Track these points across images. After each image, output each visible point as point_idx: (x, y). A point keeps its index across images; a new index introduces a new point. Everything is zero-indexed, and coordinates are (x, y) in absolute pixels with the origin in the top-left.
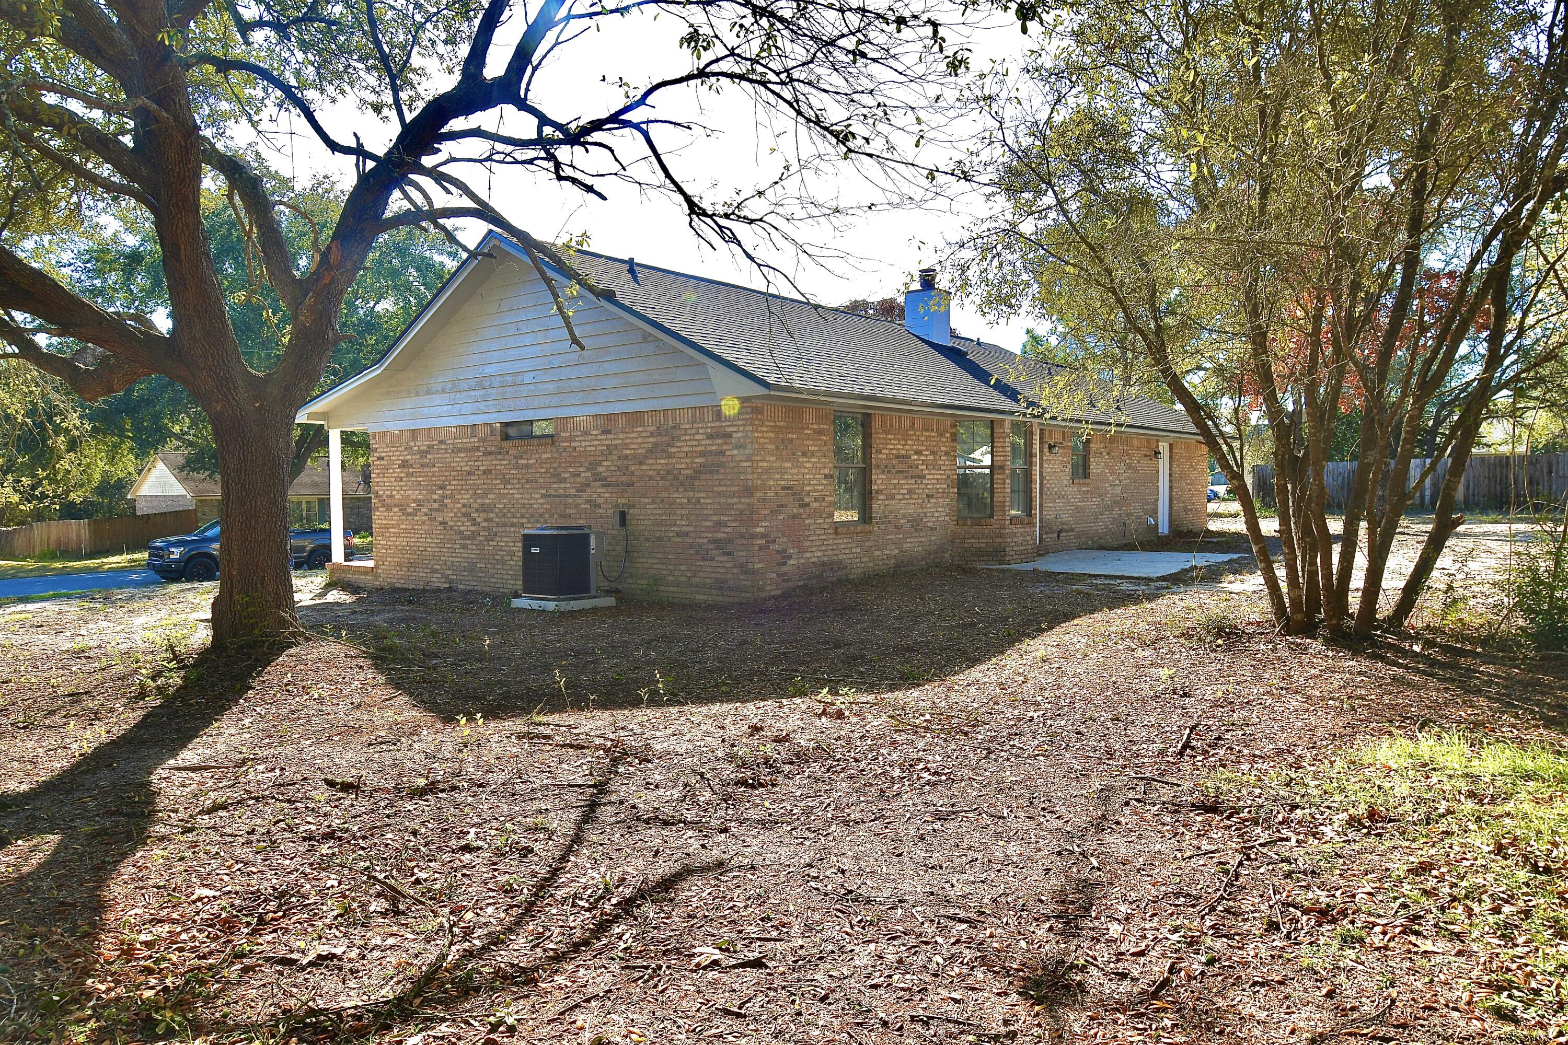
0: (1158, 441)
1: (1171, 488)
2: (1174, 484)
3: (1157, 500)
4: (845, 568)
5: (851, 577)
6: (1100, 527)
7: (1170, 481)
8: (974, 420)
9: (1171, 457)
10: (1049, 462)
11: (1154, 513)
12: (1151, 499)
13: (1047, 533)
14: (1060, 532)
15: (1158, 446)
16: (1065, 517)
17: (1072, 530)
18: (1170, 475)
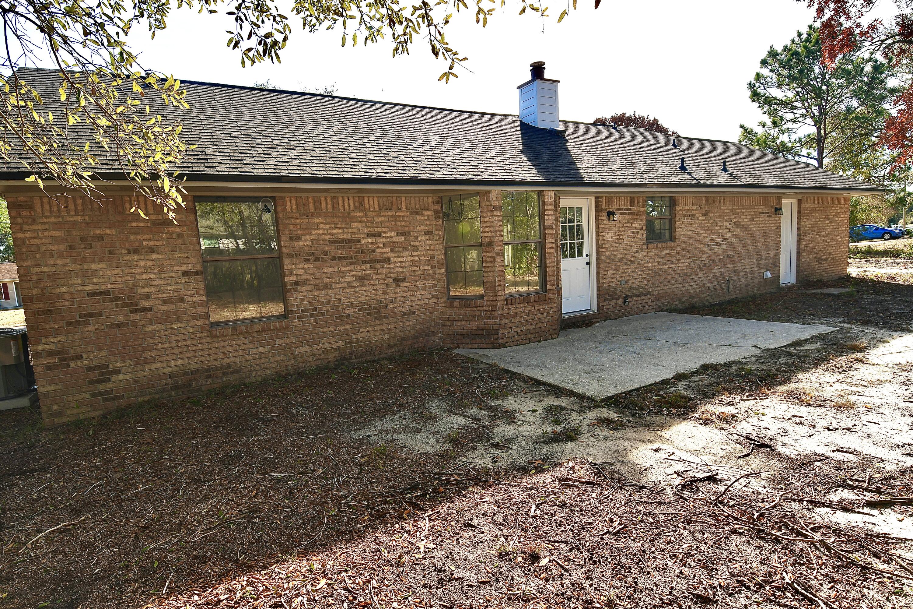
0: (779, 199)
1: (799, 241)
2: (803, 237)
3: (778, 255)
4: (238, 371)
5: (248, 381)
6: (692, 287)
7: (799, 235)
8: (463, 196)
9: (799, 212)
10: (604, 230)
11: (775, 266)
12: (771, 254)
13: (605, 300)
14: (626, 298)
15: (780, 203)
16: (634, 283)
17: (648, 294)
18: (799, 229)
